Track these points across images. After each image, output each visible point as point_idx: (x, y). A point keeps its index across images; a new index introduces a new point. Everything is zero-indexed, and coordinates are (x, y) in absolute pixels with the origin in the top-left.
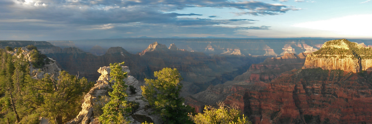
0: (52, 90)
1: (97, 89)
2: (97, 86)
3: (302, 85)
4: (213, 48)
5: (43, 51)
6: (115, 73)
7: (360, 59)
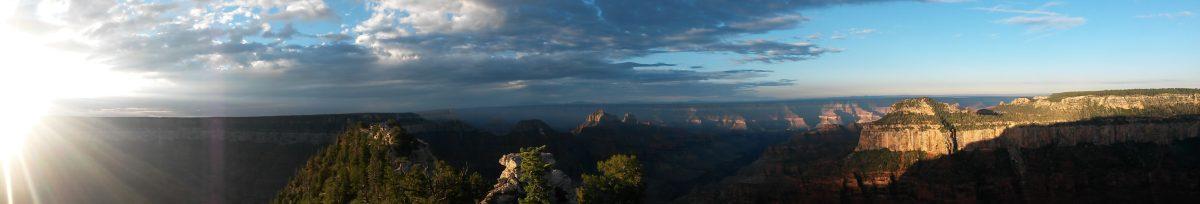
0: (425, 193)
1: (499, 193)
2: (499, 188)
3: (855, 181)
4: (700, 119)
5: (408, 128)
6: (530, 165)
7: (954, 131)
